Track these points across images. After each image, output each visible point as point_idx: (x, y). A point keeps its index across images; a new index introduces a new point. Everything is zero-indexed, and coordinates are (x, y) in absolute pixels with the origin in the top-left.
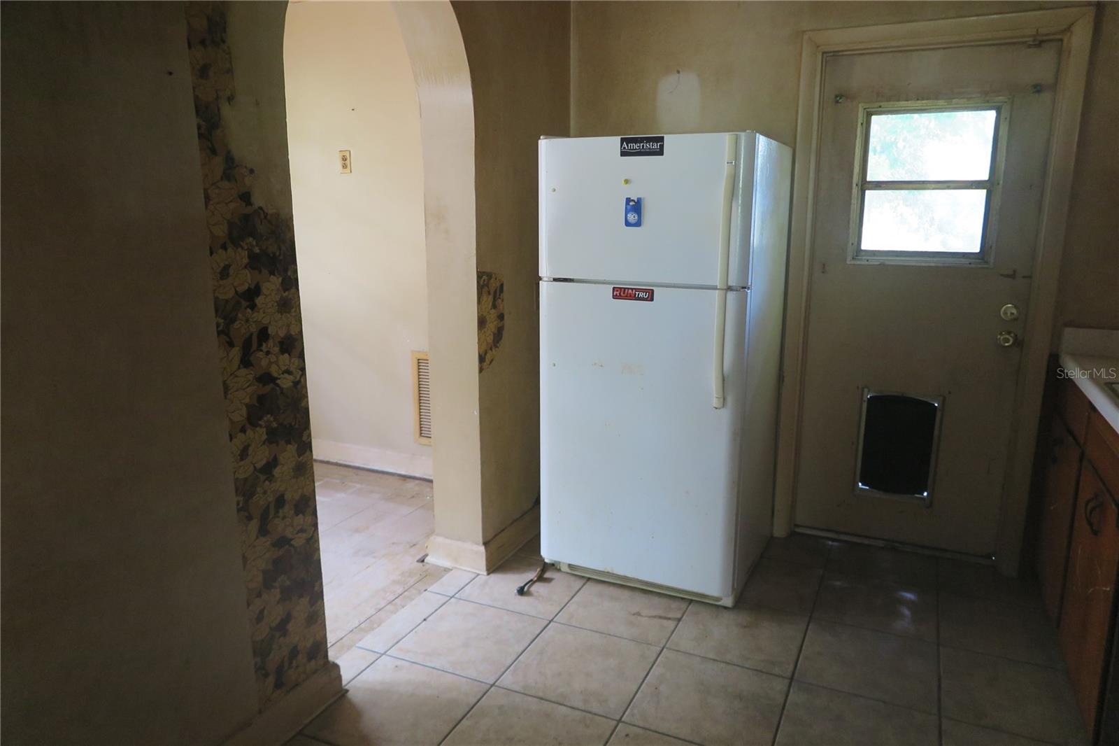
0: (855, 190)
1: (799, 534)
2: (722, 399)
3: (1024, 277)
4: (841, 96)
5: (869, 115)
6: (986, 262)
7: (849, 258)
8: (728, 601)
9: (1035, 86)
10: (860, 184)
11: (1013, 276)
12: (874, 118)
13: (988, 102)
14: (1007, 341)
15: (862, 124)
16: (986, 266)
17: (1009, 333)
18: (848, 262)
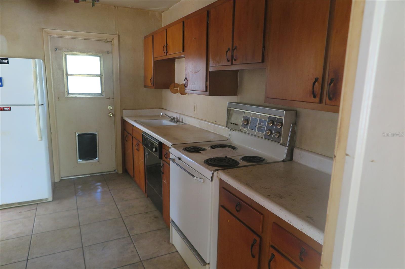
0: (65, 76)
1: (62, 180)
2: (41, 138)
3: (112, 99)
4: (57, 49)
5: (66, 55)
6: (103, 95)
7: (66, 96)
8: (51, 199)
9: (108, 52)
10: (66, 74)
11: (109, 99)
12: (67, 56)
13: (97, 55)
14: (111, 115)
15: (64, 57)
16: (103, 96)
17: (111, 113)
18: (66, 97)
